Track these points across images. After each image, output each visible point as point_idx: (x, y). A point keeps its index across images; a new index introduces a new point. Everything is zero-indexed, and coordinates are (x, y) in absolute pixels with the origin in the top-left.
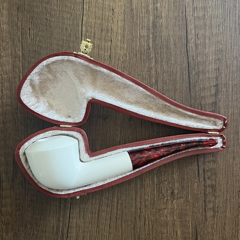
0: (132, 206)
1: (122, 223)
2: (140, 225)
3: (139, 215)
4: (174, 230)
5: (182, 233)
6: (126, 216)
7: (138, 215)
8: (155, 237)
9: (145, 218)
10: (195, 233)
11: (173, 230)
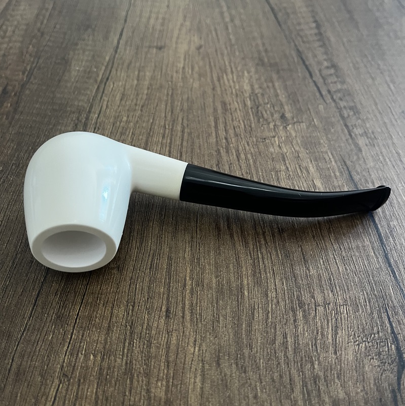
0: (209, 135)
1: (192, 159)
2: (228, 160)
3: (224, 147)
4: (300, 166)
5: (318, 169)
6: (200, 149)
7: (222, 147)
8: (263, 177)
9: (238, 151)
10: (345, 169)
11: (297, 166)
